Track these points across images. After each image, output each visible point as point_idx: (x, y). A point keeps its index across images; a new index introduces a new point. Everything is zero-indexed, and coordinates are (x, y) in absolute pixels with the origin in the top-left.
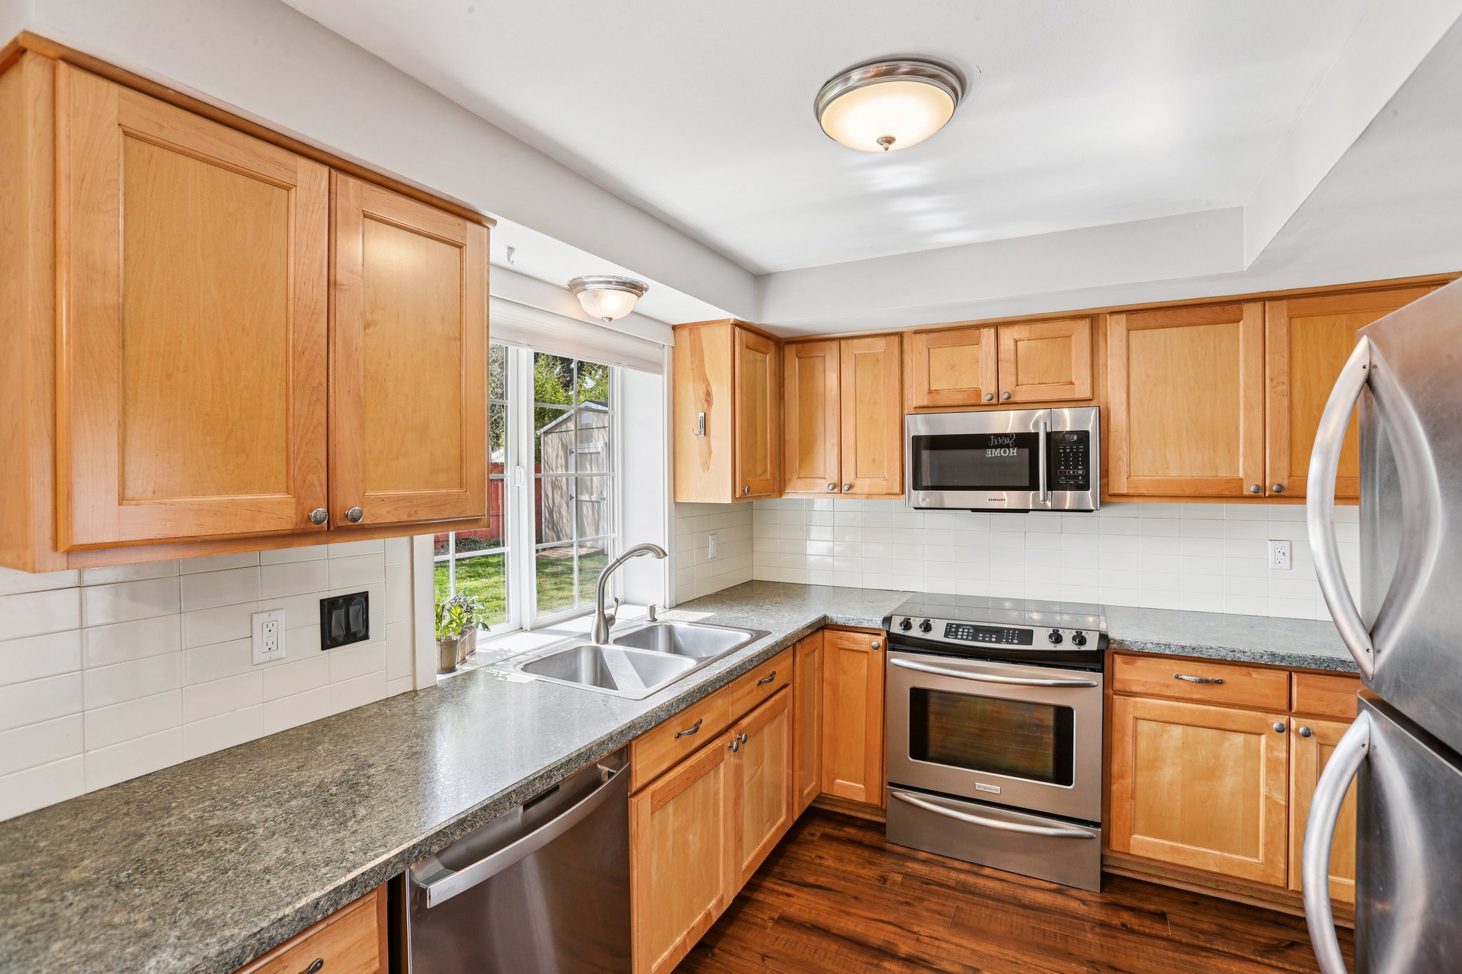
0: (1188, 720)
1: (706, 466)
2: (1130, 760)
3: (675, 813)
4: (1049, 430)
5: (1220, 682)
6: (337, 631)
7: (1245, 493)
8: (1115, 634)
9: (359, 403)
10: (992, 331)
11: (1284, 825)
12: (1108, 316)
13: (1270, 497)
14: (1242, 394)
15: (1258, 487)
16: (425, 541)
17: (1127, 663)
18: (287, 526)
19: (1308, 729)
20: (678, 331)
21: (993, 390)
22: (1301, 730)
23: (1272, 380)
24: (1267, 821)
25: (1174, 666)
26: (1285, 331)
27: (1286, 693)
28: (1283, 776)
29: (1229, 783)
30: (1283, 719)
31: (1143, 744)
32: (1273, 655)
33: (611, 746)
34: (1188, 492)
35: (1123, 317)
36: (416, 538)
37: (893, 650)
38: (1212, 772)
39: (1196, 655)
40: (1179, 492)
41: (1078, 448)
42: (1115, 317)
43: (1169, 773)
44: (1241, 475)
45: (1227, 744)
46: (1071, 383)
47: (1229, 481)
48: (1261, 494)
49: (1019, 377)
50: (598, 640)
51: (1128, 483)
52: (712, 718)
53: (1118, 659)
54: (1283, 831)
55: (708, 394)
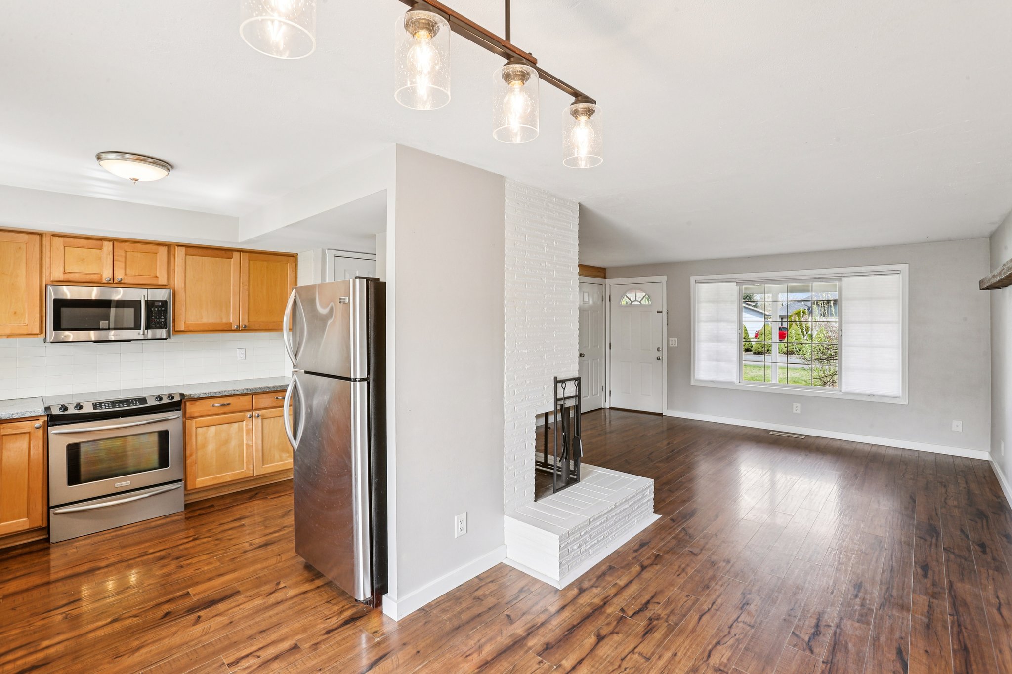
0: (218, 423)
2: (194, 447)
4: (146, 299)
5: (229, 404)
7: (233, 329)
8: (186, 392)
10: (111, 244)
11: (252, 453)
12: (176, 247)
13: (242, 330)
14: (232, 288)
15: (237, 326)
17: (192, 405)
19: (258, 414)
21: (110, 276)
22: (256, 415)
23: (242, 284)
24: (246, 453)
25: (211, 402)
26: (247, 265)
27: (251, 403)
28: (251, 435)
29: (233, 443)
30: (250, 413)
31: (200, 438)
32: (247, 389)
34: (211, 329)
35: (183, 249)
37: (53, 425)
38: (227, 442)
39: (220, 395)
40: (207, 329)
41: (161, 309)
42: (180, 248)
43: (211, 447)
44: (231, 322)
45: (232, 428)
46: (157, 277)
47: (227, 324)
48: (238, 329)
49: (127, 270)
51: (185, 325)
53: (188, 404)
54: (252, 455)
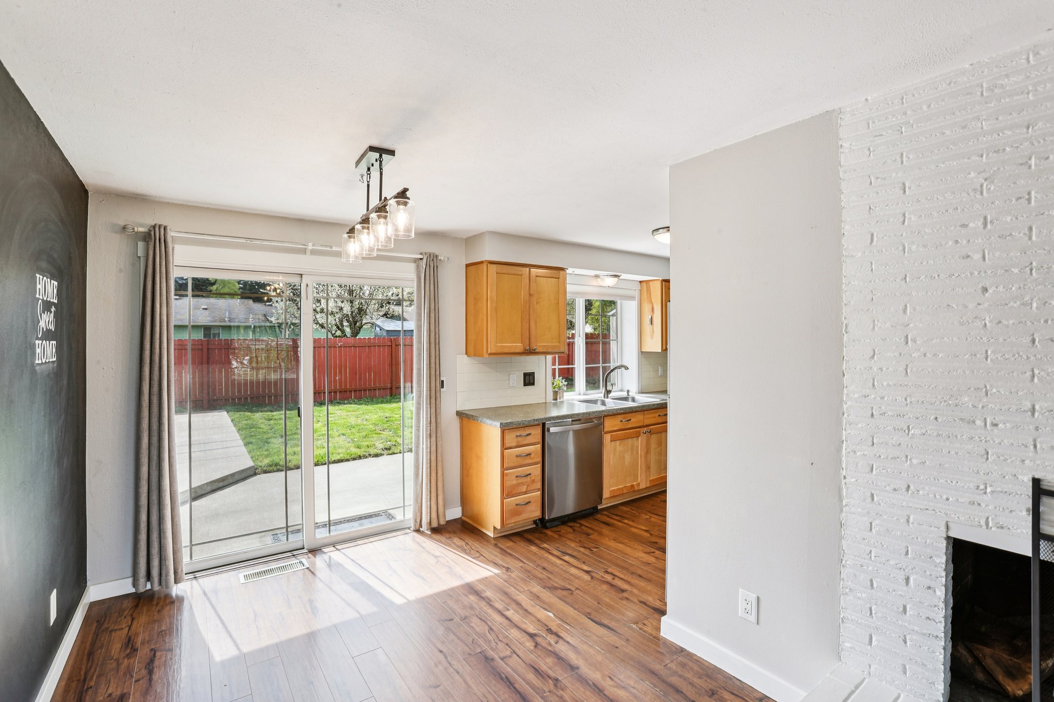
1: (652, 337)
3: (620, 445)
6: (527, 382)
9: (536, 322)
16: (549, 357)
18: (521, 351)
20: (642, 284)
33: (596, 414)
36: (547, 356)
50: (604, 398)
52: (637, 419)
55: (653, 309)
